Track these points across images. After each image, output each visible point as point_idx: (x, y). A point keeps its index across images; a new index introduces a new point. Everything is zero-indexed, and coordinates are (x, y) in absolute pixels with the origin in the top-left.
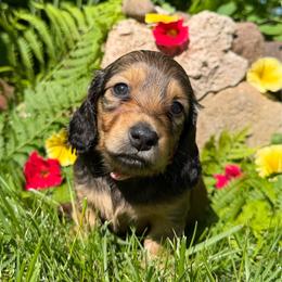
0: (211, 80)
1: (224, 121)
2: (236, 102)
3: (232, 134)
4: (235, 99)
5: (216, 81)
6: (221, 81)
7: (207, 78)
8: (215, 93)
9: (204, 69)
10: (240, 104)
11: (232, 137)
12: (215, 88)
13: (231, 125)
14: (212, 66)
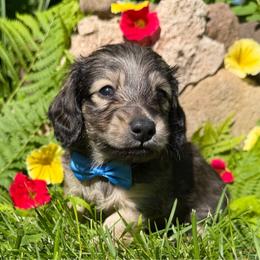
0: (189, 71)
1: (206, 114)
2: (218, 92)
3: (215, 127)
4: (216, 88)
5: (194, 72)
6: (200, 71)
7: (184, 69)
8: (195, 84)
9: (181, 59)
10: (221, 93)
11: (216, 131)
12: (194, 79)
13: (214, 117)
14: (188, 55)
